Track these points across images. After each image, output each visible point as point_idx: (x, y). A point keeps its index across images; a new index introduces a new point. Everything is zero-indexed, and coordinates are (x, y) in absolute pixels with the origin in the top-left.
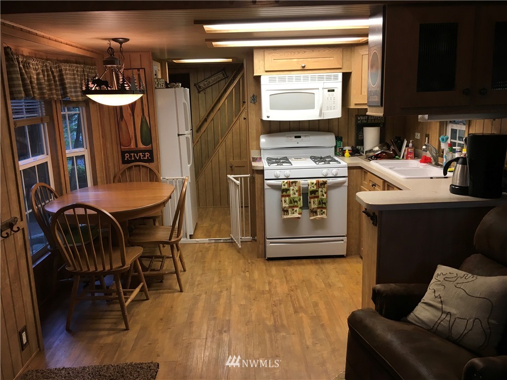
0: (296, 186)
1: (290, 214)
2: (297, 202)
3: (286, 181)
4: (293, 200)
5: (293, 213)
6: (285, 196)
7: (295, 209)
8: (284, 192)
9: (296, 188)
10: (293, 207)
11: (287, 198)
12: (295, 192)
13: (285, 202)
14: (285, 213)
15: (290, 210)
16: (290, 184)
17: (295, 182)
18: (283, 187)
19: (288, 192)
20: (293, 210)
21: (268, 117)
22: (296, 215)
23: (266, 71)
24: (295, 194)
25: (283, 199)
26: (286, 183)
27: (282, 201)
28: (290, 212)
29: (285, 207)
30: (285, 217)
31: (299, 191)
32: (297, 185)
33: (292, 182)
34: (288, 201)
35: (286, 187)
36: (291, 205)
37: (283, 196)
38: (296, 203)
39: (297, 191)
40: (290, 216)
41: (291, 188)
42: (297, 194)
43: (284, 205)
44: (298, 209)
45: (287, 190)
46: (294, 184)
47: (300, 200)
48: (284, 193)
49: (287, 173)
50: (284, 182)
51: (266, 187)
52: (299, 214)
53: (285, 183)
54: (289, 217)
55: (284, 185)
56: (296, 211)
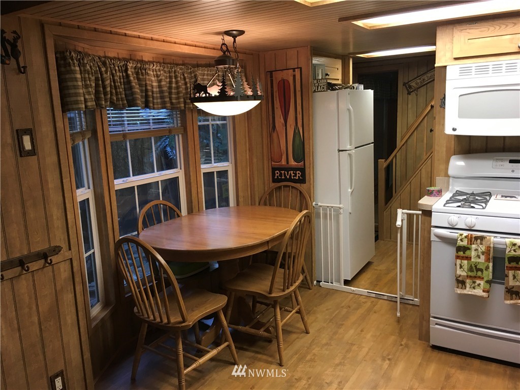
0: (482, 244)
1: (467, 289)
2: (481, 270)
3: (465, 233)
4: (476, 266)
5: (474, 288)
6: (463, 258)
7: (478, 282)
8: (462, 251)
9: (483, 248)
10: (475, 277)
11: (465, 262)
12: (480, 254)
13: (461, 267)
14: (460, 285)
15: (468, 281)
16: (472, 240)
17: (482, 238)
18: (460, 243)
19: (468, 253)
20: (474, 282)
21: (454, 130)
22: (479, 292)
23: (456, 59)
24: (479, 257)
25: (459, 262)
26: (466, 237)
27: (456, 265)
28: (468, 286)
29: (460, 276)
30: (459, 291)
31: (486, 253)
32: (484, 242)
33: (477, 238)
34: (466, 267)
35: (465, 243)
36: (470, 274)
37: (458, 257)
38: (479, 273)
39: (483, 253)
40: (468, 291)
41: (474, 247)
42: (483, 257)
43: (459, 272)
44: (482, 283)
45: (465, 249)
46: (479, 241)
47: (487, 268)
48: (461, 253)
49: (471, 220)
50: (461, 235)
51: (433, 238)
52: (484, 291)
53: (463, 236)
54: (465, 292)
55: (461, 240)
56: (479, 285)
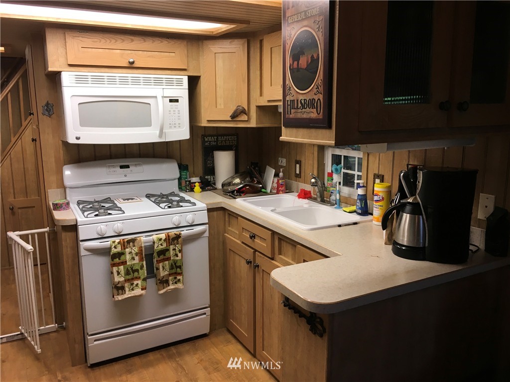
0: (134, 246)
2: (137, 271)
4: (132, 269)
5: (133, 290)
6: (118, 265)
7: (135, 282)
8: (116, 258)
9: (136, 250)
10: (133, 279)
11: (122, 267)
12: (134, 256)
13: (118, 273)
15: (126, 285)
16: (125, 244)
17: (133, 240)
19: (122, 258)
20: (132, 284)
21: (78, 138)
22: (138, 292)
23: (71, 65)
24: (133, 259)
25: (115, 269)
26: (119, 243)
27: (112, 273)
29: (119, 282)
30: (120, 298)
32: (136, 244)
33: (129, 242)
34: (123, 273)
35: (119, 249)
36: (128, 277)
37: (113, 265)
39: (137, 254)
40: (128, 294)
41: (128, 250)
42: (137, 258)
45: (120, 255)
47: (142, 267)
49: (119, 226)
51: (83, 252)
52: (142, 289)
53: (116, 243)
55: (115, 247)
56: (137, 285)
